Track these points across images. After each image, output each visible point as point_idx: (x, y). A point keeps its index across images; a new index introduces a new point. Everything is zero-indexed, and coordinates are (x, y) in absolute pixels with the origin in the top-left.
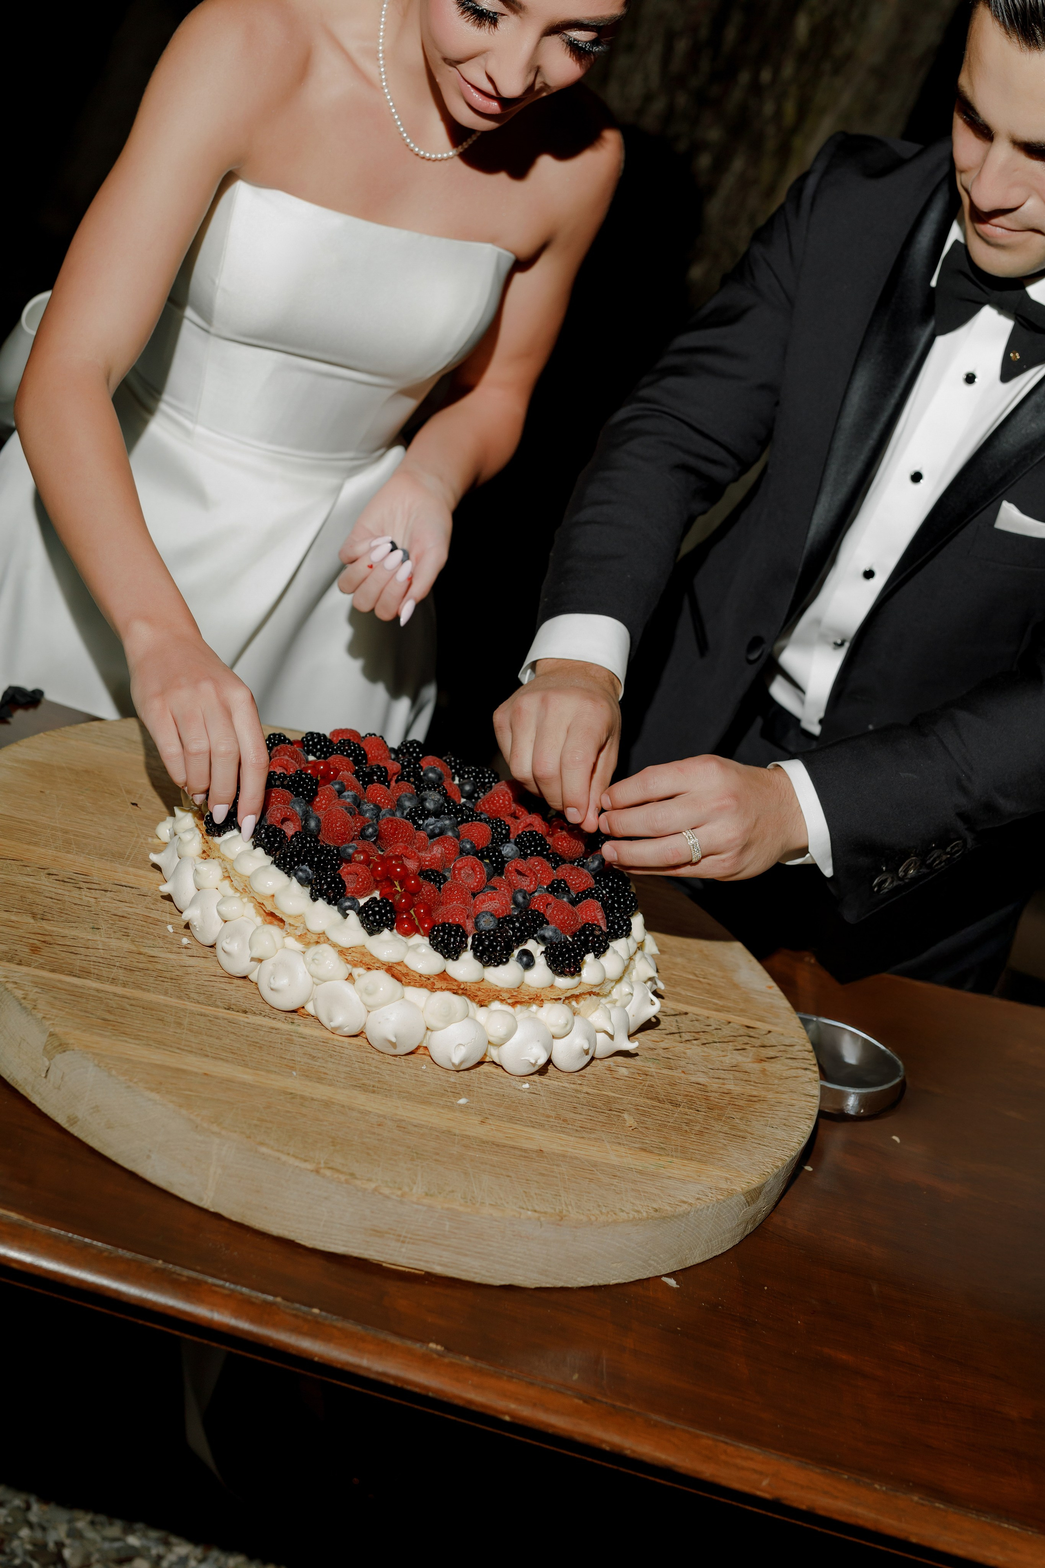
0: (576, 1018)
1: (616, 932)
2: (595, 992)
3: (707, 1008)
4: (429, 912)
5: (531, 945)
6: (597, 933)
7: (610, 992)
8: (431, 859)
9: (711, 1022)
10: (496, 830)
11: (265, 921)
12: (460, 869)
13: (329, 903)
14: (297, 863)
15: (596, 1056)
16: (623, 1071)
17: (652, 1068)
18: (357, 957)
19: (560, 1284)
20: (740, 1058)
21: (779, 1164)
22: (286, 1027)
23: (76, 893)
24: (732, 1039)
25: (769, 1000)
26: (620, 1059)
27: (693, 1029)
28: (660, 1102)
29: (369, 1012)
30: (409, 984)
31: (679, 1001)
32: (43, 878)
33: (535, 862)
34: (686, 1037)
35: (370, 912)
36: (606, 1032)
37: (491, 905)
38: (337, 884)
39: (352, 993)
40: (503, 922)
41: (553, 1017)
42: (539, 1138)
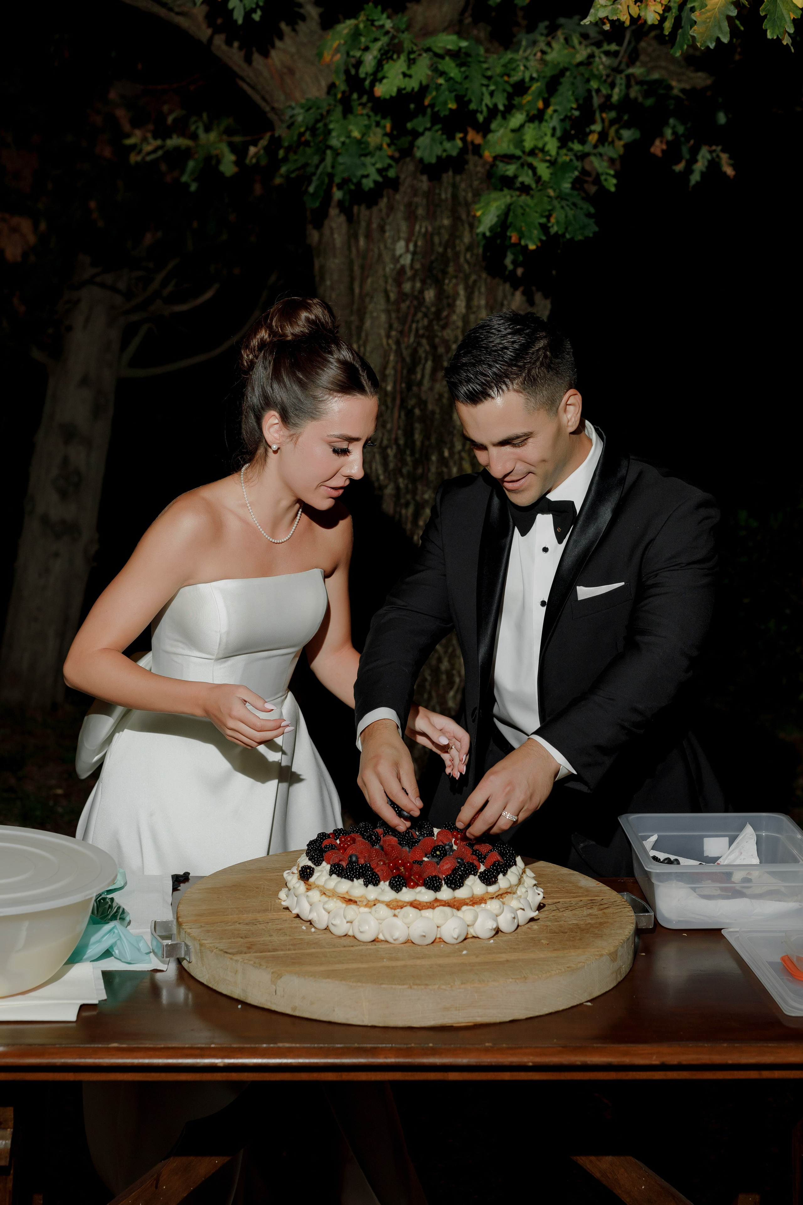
0: (504, 906)
1: (509, 865)
2: (509, 892)
3: (569, 898)
4: (420, 876)
5: (472, 878)
6: (500, 866)
7: (516, 891)
9: (572, 902)
11: (347, 905)
13: (373, 884)
14: (353, 876)
17: (547, 923)
18: (395, 904)
20: (590, 911)
21: (622, 942)
22: (372, 948)
23: (255, 926)
24: (584, 906)
25: (599, 889)
26: (531, 923)
27: (564, 907)
28: (556, 933)
29: (408, 927)
30: (422, 909)
31: (554, 899)
32: (237, 925)
34: (561, 910)
35: (394, 882)
36: (521, 909)
37: (447, 865)
38: (375, 876)
39: (398, 922)
40: (455, 870)
41: (493, 906)
42: (504, 957)
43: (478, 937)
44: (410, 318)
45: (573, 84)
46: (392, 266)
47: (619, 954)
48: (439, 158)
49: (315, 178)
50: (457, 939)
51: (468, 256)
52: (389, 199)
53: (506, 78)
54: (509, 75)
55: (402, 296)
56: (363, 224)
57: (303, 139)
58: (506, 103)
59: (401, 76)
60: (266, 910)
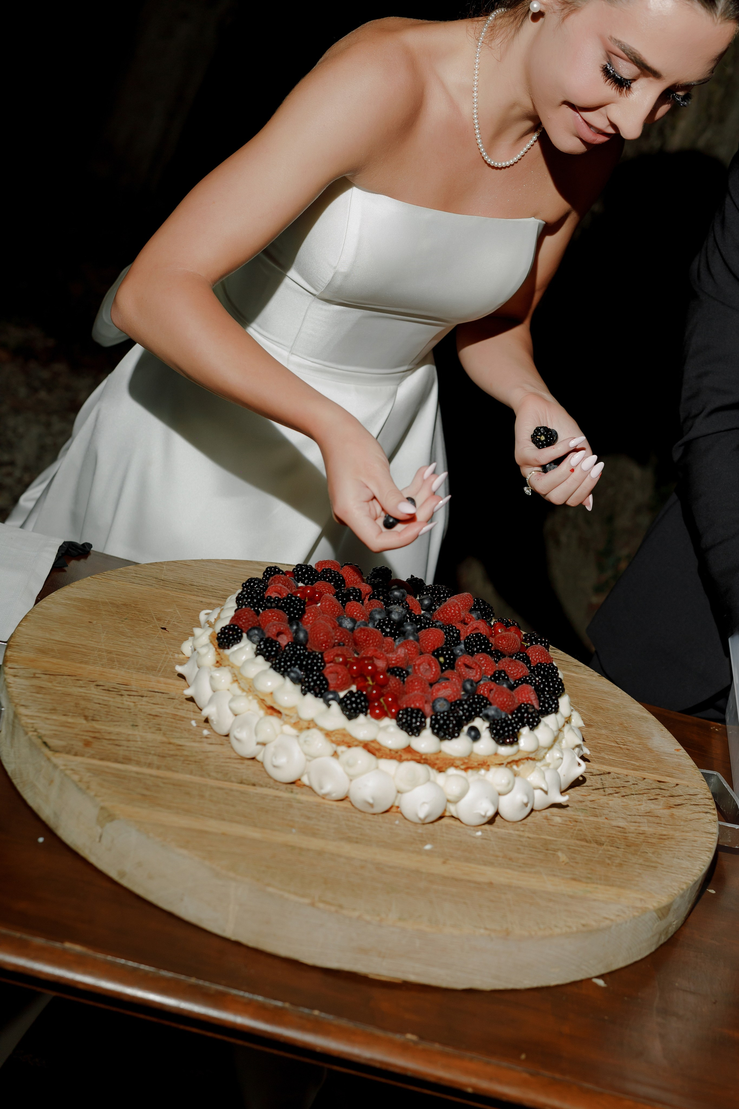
0: (516, 778)
1: (547, 709)
2: (531, 758)
3: (627, 769)
4: (395, 699)
5: (479, 723)
6: (531, 710)
7: (544, 757)
8: (397, 658)
9: (629, 778)
10: (449, 634)
11: (267, 714)
12: (419, 665)
13: (316, 696)
14: (289, 667)
15: (535, 808)
16: (558, 820)
17: (581, 816)
18: (340, 738)
19: (510, 986)
20: (653, 806)
21: (684, 887)
22: (286, 795)
23: (118, 699)
24: (646, 791)
25: (676, 760)
26: (555, 810)
27: (614, 785)
28: (587, 841)
29: (351, 780)
30: (381, 757)
31: (603, 764)
32: (93, 689)
33: (480, 658)
34: (609, 791)
35: (348, 702)
36: (542, 789)
37: (445, 692)
38: (321, 681)
39: (337, 766)
40: (455, 705)
43: (460, 821)
50: (424, 819)
60: (152, 669)
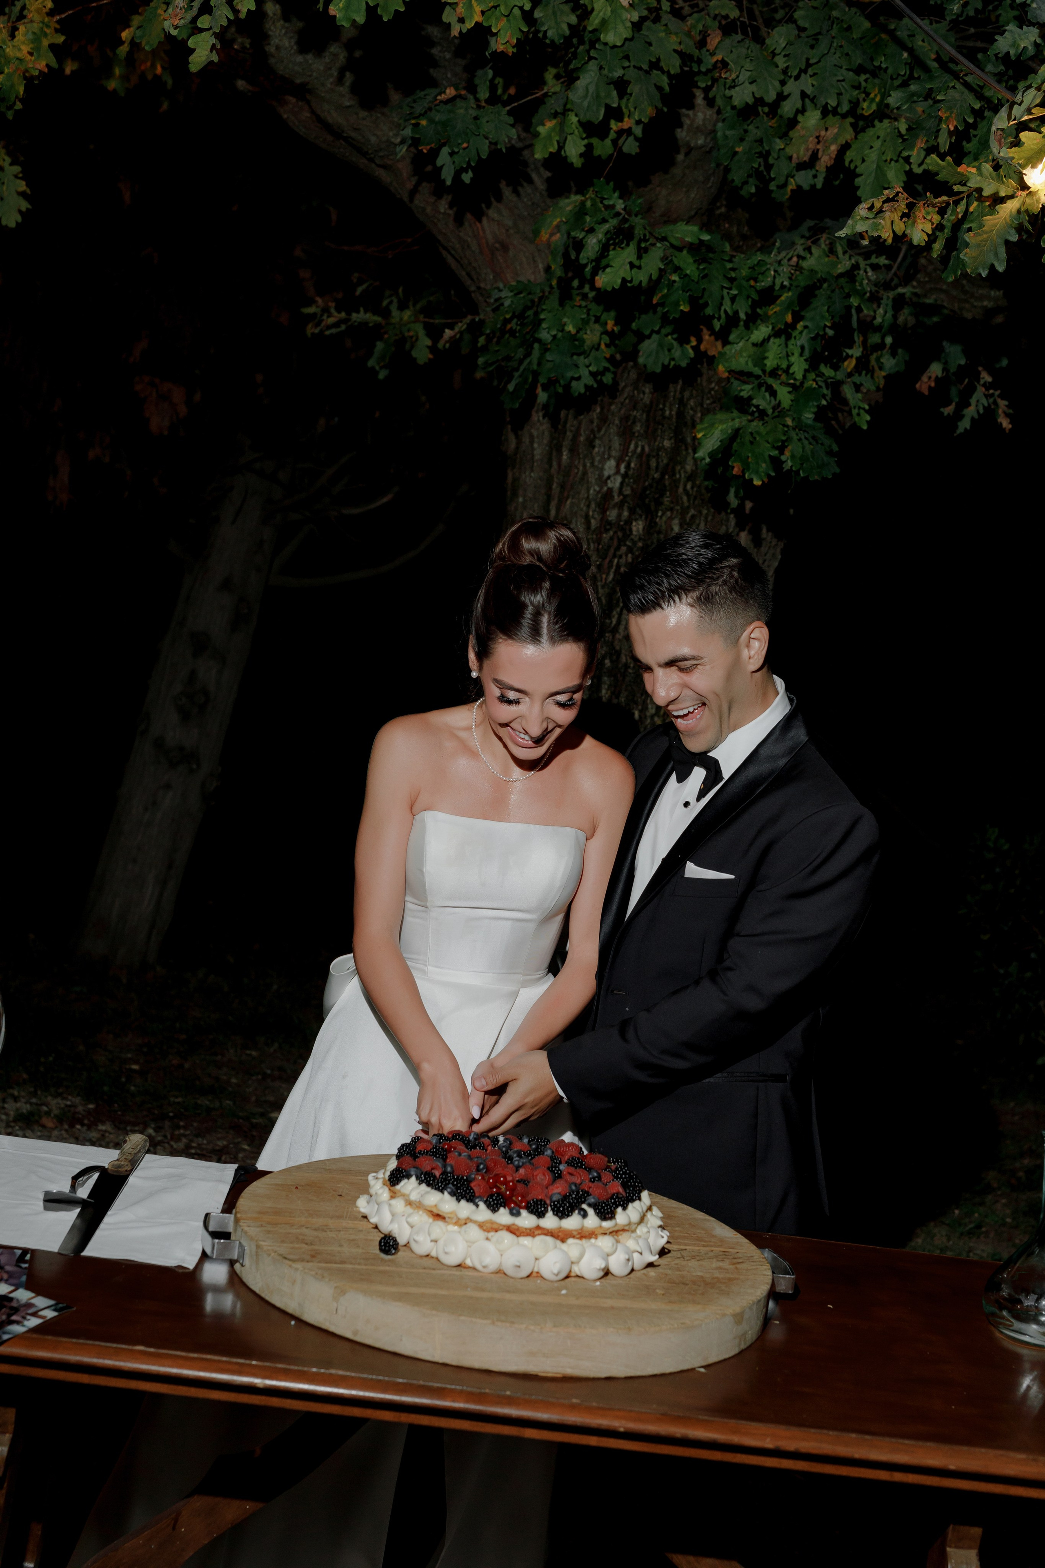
0: (618, 1244)
1: (632, 1197)
2: (627, 1230)
3: (698, 1246)
4: (525, 1198)
5: (585, 1207)
6: (621, 1198)
7: (636, 1230)
9: (701, 1251)
11: (434, 1220)
12: (537, 1177)
13: (468, 1201)
14: (444, 1187)
15: (635, 1267)
18: (489, 1225)
20: (721, 1264)
22: (458, 1273)
23: (324, 1233)
24: (715, 1257)
26: (650, 1269)
27: (691, 1255)
28: (677, 1284)
29: (502, 1255)
30: (520, 1236)
31: (680, 1245)
32: (305, 1229)
34: (688, 1259)
35: (491, 1201)
36: (639, 1251)
37: (558, 1190)
38: (470, 1191)
39: (490, 1247)
40: (565, 1197)
41: (605, 1243)
42: (609, 1303)
43: (582, 1277)
44: (612, 551)
45: (830, 298)
46: (597, 489)
47: (746, 1316)
48: (665, 367)
49: (516, 374)
50: (557, 1275)
51: (689, 487)
52: (602, 409)
53: (752, 283)
54: (756, 280)
55: (606, 525)
56: (569, 435)
57: (509, 326)
58: (750, 312)
59: (628, 267)
60: (340, 1217)
